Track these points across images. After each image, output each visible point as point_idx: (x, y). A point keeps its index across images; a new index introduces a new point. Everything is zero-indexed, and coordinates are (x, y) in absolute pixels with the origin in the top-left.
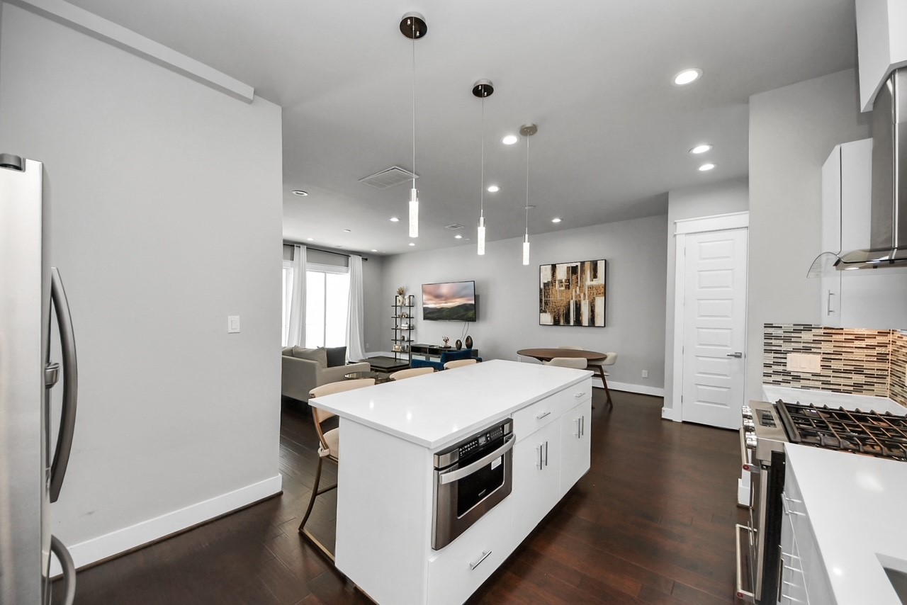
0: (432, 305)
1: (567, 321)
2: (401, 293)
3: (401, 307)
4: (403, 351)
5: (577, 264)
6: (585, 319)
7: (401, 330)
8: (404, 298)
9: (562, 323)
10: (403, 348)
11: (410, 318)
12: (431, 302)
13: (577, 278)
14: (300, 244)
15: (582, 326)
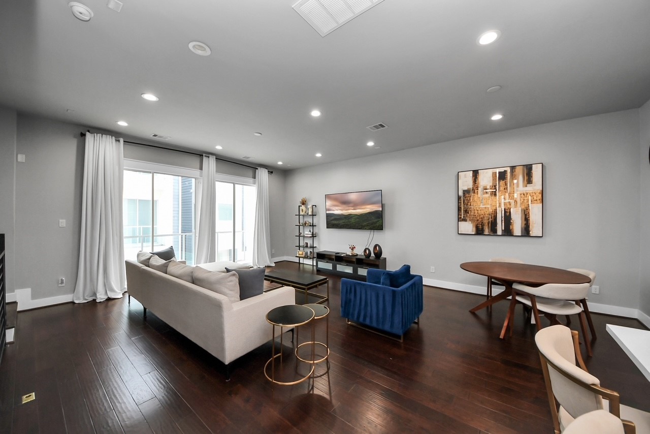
0: (338, 211)
1: (494, 231)
2: (304, 203)
3: (303, 215)
4: (306, 257)
5: (505, 169)
6: (517, 228)
7: (304, 237)
8: (306, 207)
9: (486, 232)
10: (306, 253)
11: (313, 226)
12: (337, 208)
13: (506, 185)
14: (209, 154)
15: (513, 236)
